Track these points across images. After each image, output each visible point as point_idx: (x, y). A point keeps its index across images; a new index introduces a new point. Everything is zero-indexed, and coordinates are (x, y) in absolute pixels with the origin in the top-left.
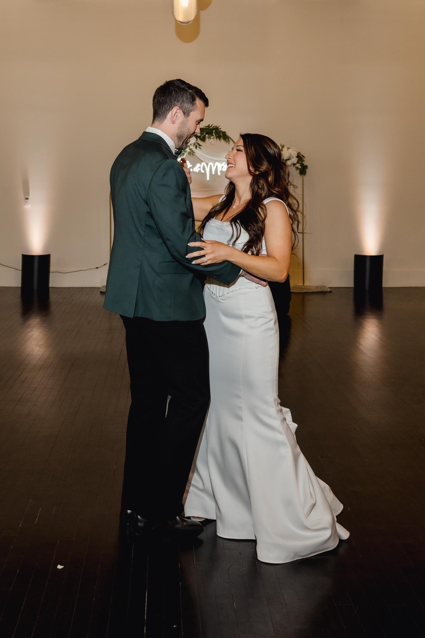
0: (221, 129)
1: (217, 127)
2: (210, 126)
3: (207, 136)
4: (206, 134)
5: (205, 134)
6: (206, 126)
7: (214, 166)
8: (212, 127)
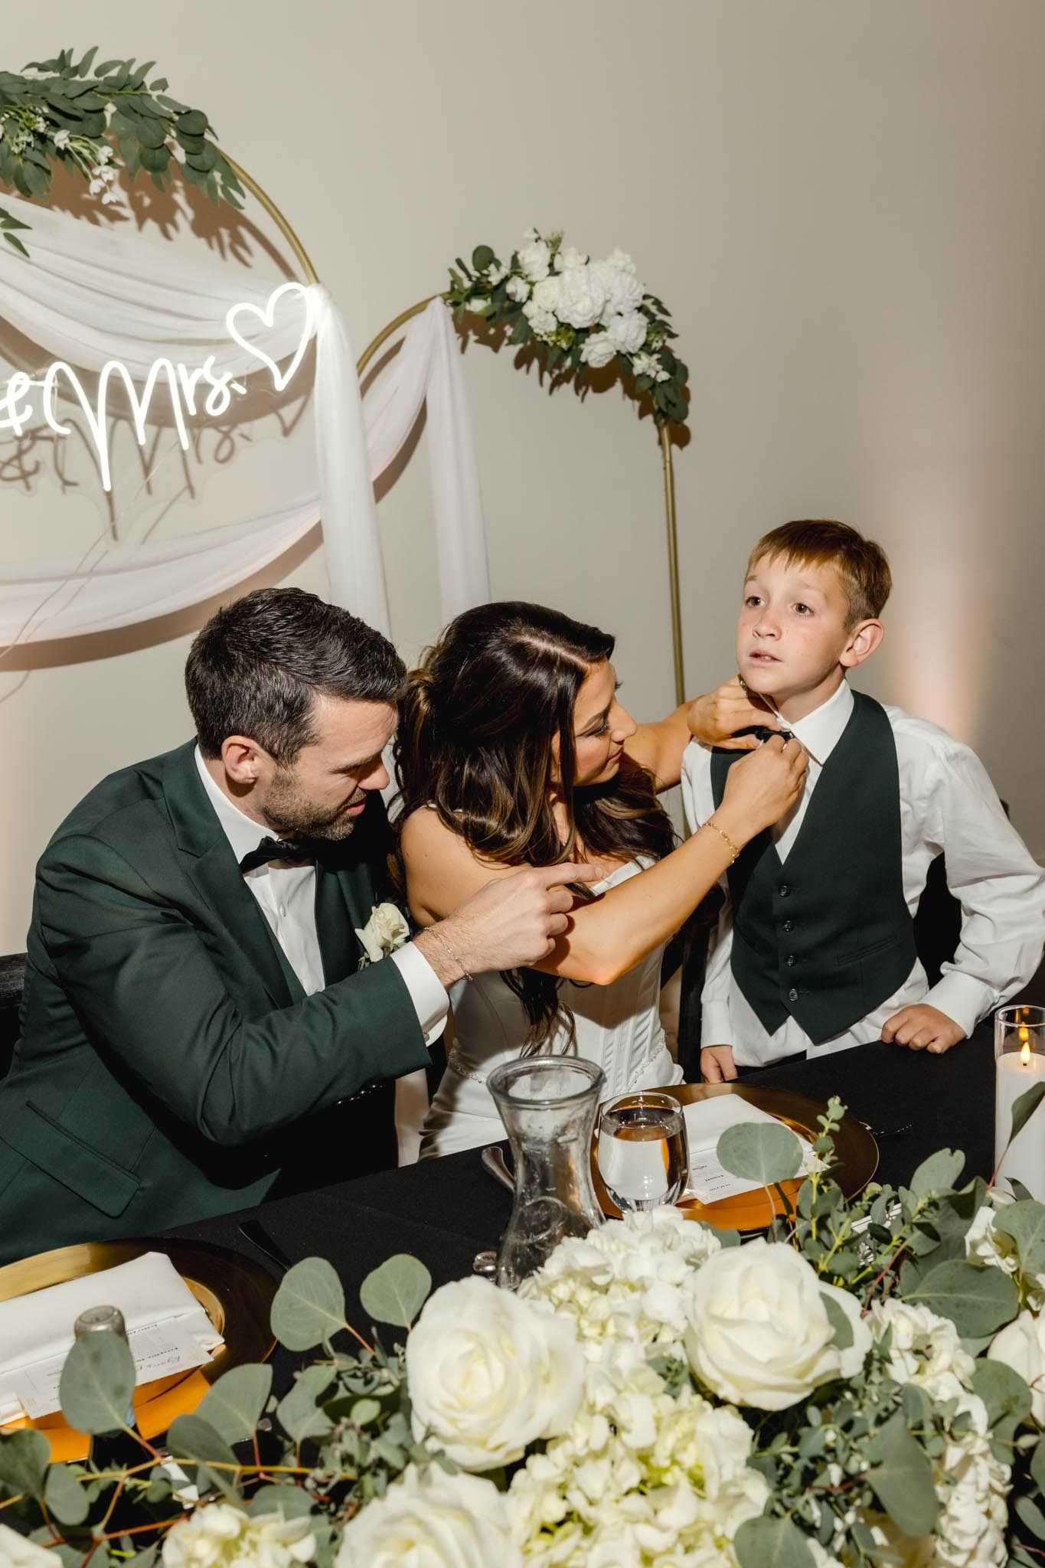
0: (162, 84)
1: (133, 71)
2: (75, 61)
3: (61, 139)
4: (54, 125)
5: (41, 127)
6: (41, 60)
7: (139, 384)
8: (90, 76)
